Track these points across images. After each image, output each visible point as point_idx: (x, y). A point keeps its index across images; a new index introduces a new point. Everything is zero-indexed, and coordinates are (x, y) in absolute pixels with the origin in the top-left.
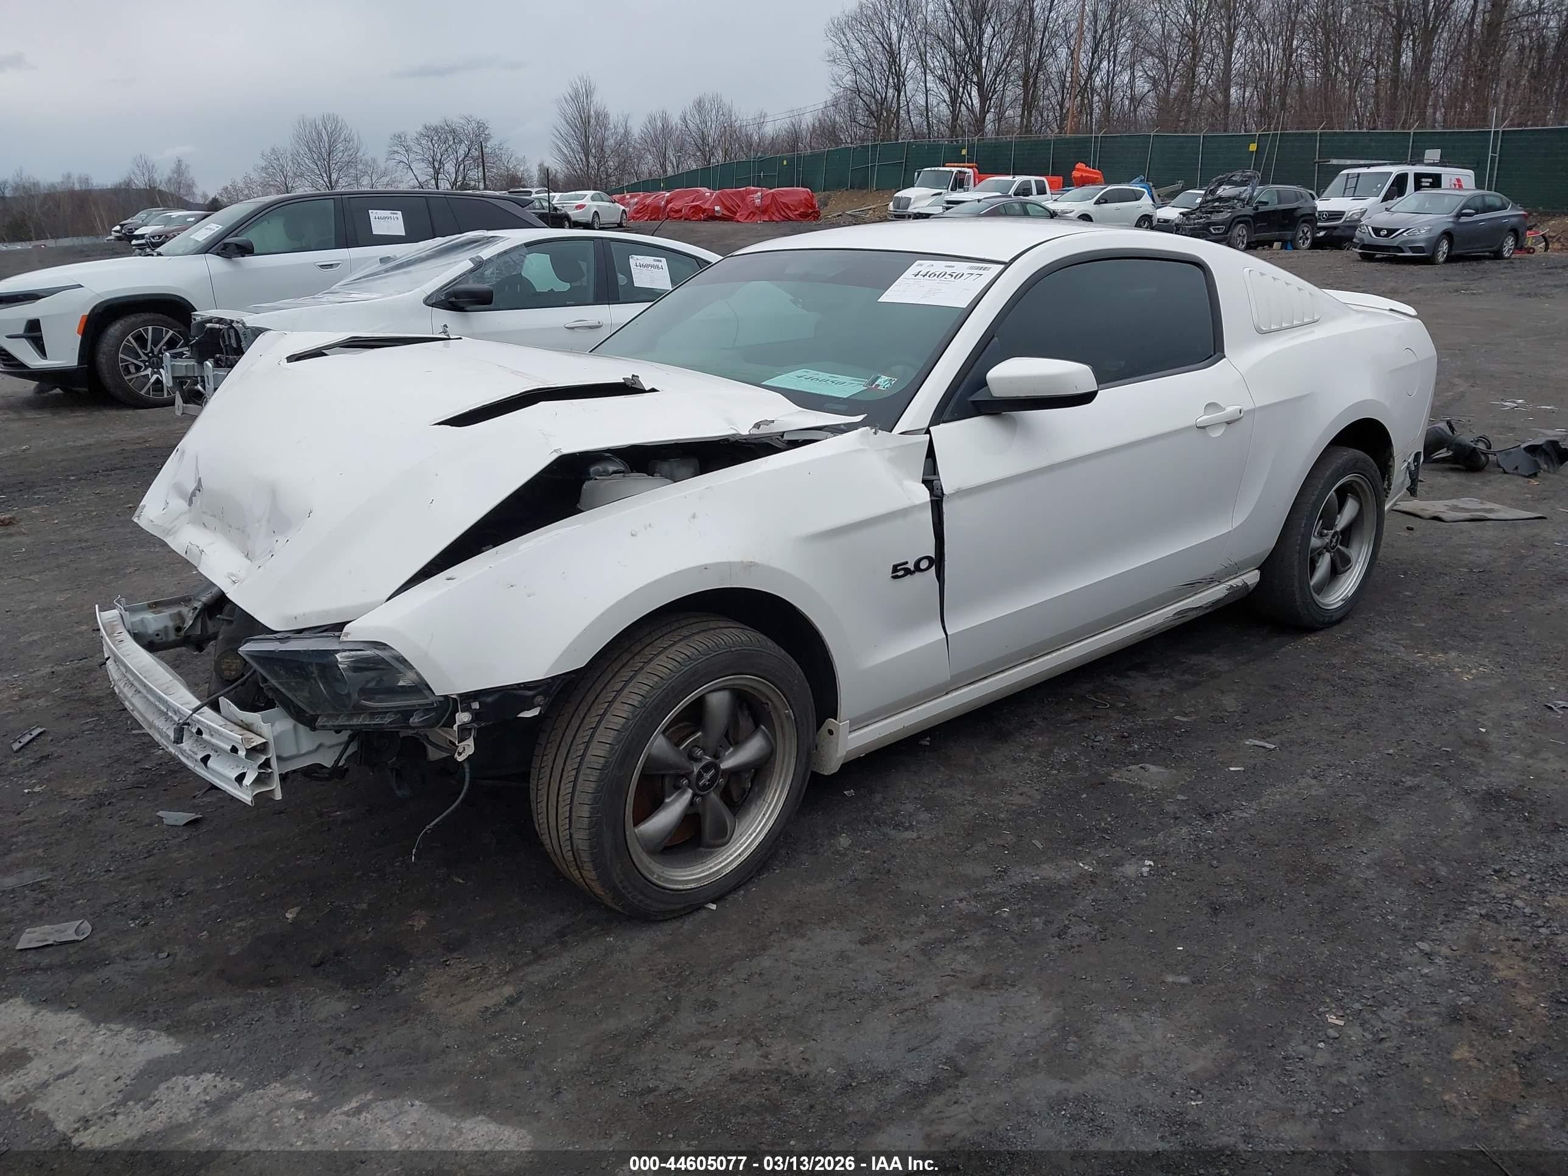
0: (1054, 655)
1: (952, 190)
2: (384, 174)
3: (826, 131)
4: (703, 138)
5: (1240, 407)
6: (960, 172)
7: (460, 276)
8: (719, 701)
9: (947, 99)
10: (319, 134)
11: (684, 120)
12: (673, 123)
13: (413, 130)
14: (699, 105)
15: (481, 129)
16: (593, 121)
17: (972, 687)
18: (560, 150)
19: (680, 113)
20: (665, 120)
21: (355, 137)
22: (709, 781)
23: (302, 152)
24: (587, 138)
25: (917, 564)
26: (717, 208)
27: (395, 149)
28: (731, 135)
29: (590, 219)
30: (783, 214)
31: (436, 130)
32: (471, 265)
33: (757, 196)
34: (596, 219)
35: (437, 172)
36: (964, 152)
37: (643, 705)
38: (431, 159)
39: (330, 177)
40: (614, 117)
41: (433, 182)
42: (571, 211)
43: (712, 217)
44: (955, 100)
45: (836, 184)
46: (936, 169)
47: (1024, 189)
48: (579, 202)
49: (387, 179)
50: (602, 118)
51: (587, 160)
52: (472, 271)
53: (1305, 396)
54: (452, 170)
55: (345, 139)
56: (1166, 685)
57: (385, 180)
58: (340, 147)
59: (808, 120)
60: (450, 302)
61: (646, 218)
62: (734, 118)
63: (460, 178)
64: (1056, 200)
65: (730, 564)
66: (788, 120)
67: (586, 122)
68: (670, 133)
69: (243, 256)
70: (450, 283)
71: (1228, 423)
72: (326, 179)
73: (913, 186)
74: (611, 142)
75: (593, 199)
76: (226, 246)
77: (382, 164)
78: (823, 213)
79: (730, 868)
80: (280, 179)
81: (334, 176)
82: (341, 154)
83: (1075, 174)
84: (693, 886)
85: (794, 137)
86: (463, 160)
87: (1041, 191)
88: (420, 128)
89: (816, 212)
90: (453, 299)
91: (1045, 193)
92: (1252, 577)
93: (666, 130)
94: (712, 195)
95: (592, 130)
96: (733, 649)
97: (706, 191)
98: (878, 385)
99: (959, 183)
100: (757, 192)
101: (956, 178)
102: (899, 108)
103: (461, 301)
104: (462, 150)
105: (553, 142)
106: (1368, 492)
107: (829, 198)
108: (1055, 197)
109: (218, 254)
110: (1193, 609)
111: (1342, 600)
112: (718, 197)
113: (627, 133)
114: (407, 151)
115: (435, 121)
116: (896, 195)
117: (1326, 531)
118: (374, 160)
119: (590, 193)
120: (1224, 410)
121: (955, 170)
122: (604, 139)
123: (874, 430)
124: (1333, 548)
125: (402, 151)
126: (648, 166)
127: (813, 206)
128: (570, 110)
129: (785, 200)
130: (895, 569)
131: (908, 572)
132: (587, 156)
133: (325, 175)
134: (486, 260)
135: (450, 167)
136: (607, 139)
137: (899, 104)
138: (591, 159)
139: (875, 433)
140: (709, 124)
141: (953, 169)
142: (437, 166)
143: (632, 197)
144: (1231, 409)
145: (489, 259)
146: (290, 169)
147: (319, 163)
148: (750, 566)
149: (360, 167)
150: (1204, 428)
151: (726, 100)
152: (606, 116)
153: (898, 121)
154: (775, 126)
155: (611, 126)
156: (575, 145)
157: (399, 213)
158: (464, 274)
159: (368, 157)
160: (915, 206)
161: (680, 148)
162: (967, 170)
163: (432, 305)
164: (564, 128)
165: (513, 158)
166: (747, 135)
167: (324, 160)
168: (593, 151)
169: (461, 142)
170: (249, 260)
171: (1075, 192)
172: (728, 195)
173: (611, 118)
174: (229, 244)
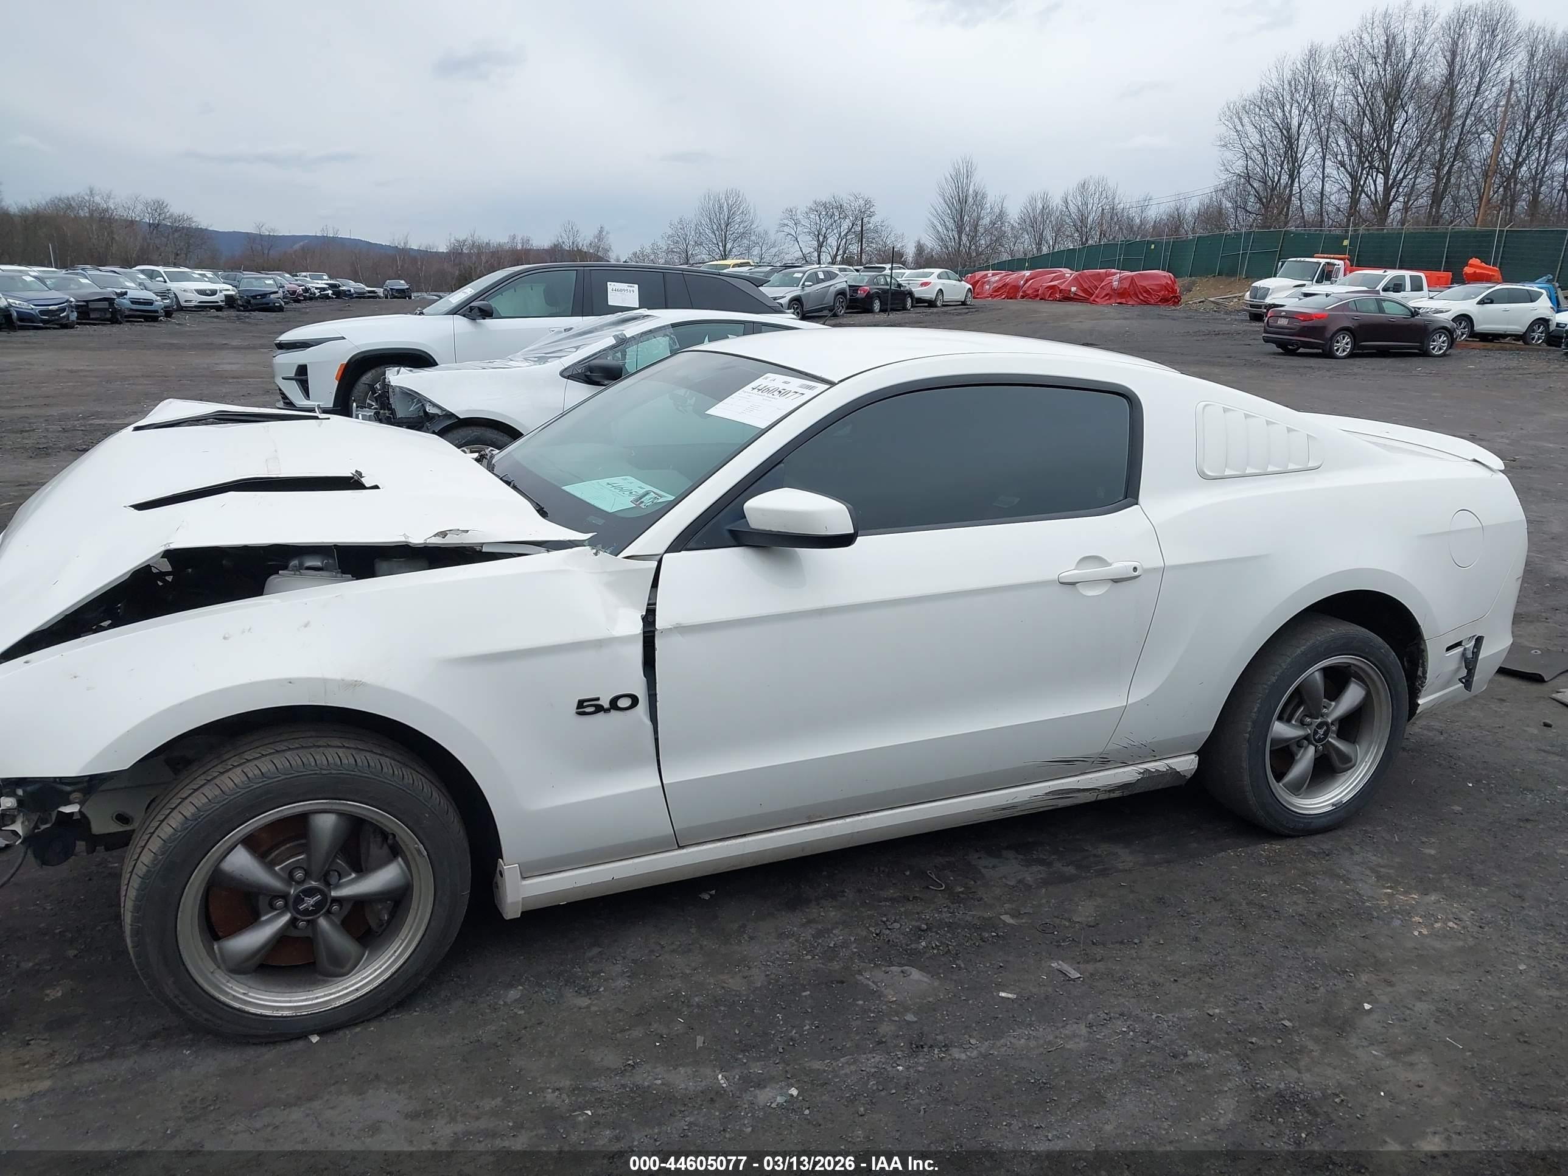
0: (848, 820)
1: (1316, 282)
2: (774, 246)
3: (1212, 216)
4: (1083, 220)
5: (1135, 564)
6: (1328, 263)
7: (600, 352)
8: (326, 823)
9: (1349, 187)
10: (721, 207)
11: (1066, 202)
12: (1054, 205)
13: (802, 205)
14: (1083, 186)
15: (868, 206)
16: (970, 200)
17: (719, 844)
18: (934, 227)
19: (1062, 194)
20: (1045, 199)
21: (752, 211)
22: (312, 906)
23: (703, 222)
24: (962, 218)
25: (614, 703)
26: (1073, 289)
27: (786, 222)
28: (1112, 216)
29: (933, 296)
30: (1141, 297)
31: (825, 205)
32: (613, 342)
33: (1117, 277)
34: (940, 297)
35: (821, 245)
36: (1346, 243)
37: (195, 817)
38: (816, 233)
39: (725, 246)
40: (992, 199)
41: (816, 254)
42: (914, 287)
43: (1067, 298)
44: (1356, 190)
45: (1201, 270)
46: (1302, 259)
47: (1395, 285)
48: (925, 280)
49: (776, 249)
50: (979, 199)
51: (960, 238)
52: (613, 347)
53: (1255, 558)
54: (834, 244)
55: (743, 212)
56: (1031, 875)
57: (774, 251)
58: (738, 219)
59: (1193, 206)
60: (586, 375)
61: (1003, 297)
62: (1117, 201)
63: (841, 252)
64: (1432, 298)
65: (325, 681)
66: (1172, 204)
67: (962, 201)
68: (1050, 214)
69: (484, 319)
70: (589, 357)
71: (1116, 581)
72: (721, 248)
73: (1275, 276)
74: (986, 221)
75: (939, 277)
76: (472, 309)
77: (772, 236)
78: (1184, 299)
79: (342, 1002)
80: (683, 246)
81: (729, 246)
82: (737, 226)
83: (1467, 270)
84: (286, 1013)
85: (1176, 221)
86: (846, 235)
87: (1417, 287)
88: (810, 204)
89: (1176, 297)
90: (589, 373)
91: (1420, 289)
92: (1187, 763)
93: (1046, 211)
94: (1071, 275)
95: (967, 208)
96: (324, 772)
97: (1067, 272)
98: (642, 502)
99: (1327, 275)
100: (1115, 274)
101: (1323, 270)
102: (1291, 195)
103: (596, 376)
104: (846, 225)
105: (930, 220)
106: (1375, 678)
107: (1194, 283)
108: (1432, 294)
109: (464, 316)
110: (1079, 790)
111: (1333, 805)
112: (1076, 279)
113: (1001, 215)
114: (796, 224)
115: (825, 197)
116: (1253, 285)
117: (1308, 720)
118: (766, 233)
119: (937, 271)
120: (1110, 565)
121: (1323, 261)
122: (979, 218)
123: (594, 551)
124: (1320, 740)
125: (791, 223)
126: (1025, 245)
127: (1174, 291)
128: (950, 190)
129: (1144, 283)
130: (581, 704)
131: (599, 709)
132: (960, 233)
133: (720, 244)
134: (630, 338)
135: (832, 241)
136: (983, 218)
137: (1291, 190)
138: (964, 238)
139: (596, 554)
140: (1090, 207)
141: (1321, 260)
142: (821, 239)
143: (993, 275)
144: (1120, 566)
145: (633, 337)
146: (692, 238)
147: (717, 233)
148: (355, 685)
149: (753, 238)
150: (1073, 584)
151: (1111, 184)
152: (984, 197)
153: (1288, 209)
154: (1156, 211)
155: (988, 205)
156: (951, 224)
157: (637, 286)
158: (604, 350)
159: (760, 229)
160: (1273, 296)
161: (1058, 230)
162: (1336, 262)
163: (568, 378)
164: (941, 206)
165: (892, 234)
166: (1128, 218)
167: (722, 230)
168: (967, 229)
169: (845, 218)
170: (488, 322)
171: (1457, 289)
172: (1087, 277)
173: (988, 198)
174: (475, 307)
